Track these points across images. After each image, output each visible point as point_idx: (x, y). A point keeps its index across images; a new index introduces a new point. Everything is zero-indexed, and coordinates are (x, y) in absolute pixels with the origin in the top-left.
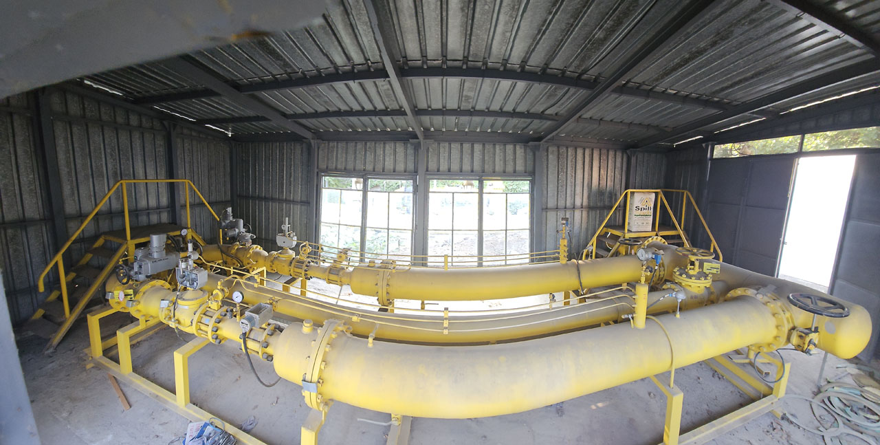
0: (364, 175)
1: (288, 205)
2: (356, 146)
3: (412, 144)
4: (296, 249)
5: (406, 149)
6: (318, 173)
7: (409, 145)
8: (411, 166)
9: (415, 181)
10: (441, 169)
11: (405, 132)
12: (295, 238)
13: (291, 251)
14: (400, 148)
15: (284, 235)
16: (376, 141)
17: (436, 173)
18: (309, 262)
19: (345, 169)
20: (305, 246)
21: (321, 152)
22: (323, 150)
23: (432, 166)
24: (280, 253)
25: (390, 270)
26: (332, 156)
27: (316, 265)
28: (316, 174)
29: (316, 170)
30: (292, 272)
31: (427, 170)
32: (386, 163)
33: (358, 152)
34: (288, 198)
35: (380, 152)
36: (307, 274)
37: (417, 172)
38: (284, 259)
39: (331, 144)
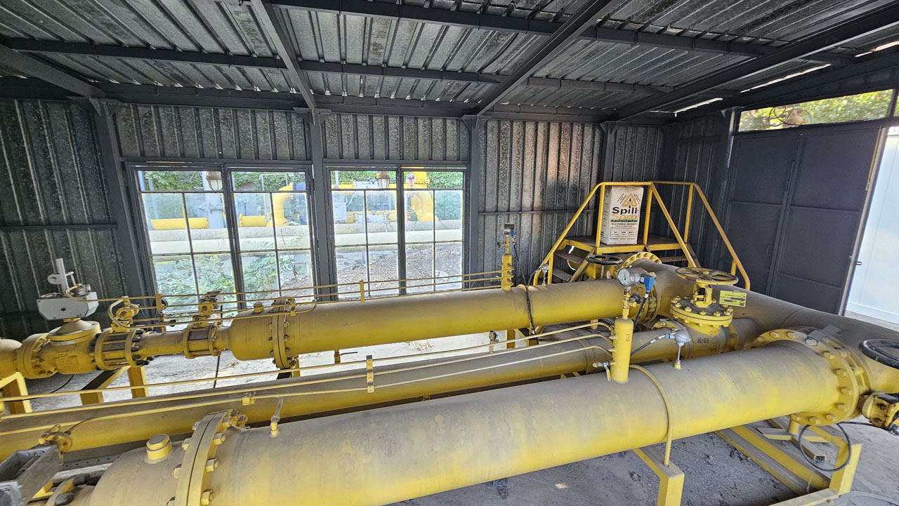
0: (222, 165)
1: (57, 235)
2: (197, 115)
3: (298, 115)
4: (100, 316)
5: (290, 122)
6: (123, 164)
7: (293, 117)
8: (300, 150)
9: (308, 174)
10: (345, 153)
11: (284, 95)
12: (93, 296)
13: (87, 325)
14: (280, 120)
15: (61, 296)
16: (236, 108)
17: (339, 160)
18: (139, 333)
19: (183, 155)
20: (121, 305)
21: (121, 124)
22: (125, 120)
23: (332, 149)
24: (57, 334)
25: (287, 314)
26: (150, 132)
27: (156, 334)
28: (118, 167)
29: (117, 160)
30: (99, 362)
31: (325, 157)
32: (261, 145)
33: (203, 126)
34: (54, 219)
35: (245, 125)
36: (139, 356)
37: (311, 160)
38: (73, 342)
39: (142, 110)
